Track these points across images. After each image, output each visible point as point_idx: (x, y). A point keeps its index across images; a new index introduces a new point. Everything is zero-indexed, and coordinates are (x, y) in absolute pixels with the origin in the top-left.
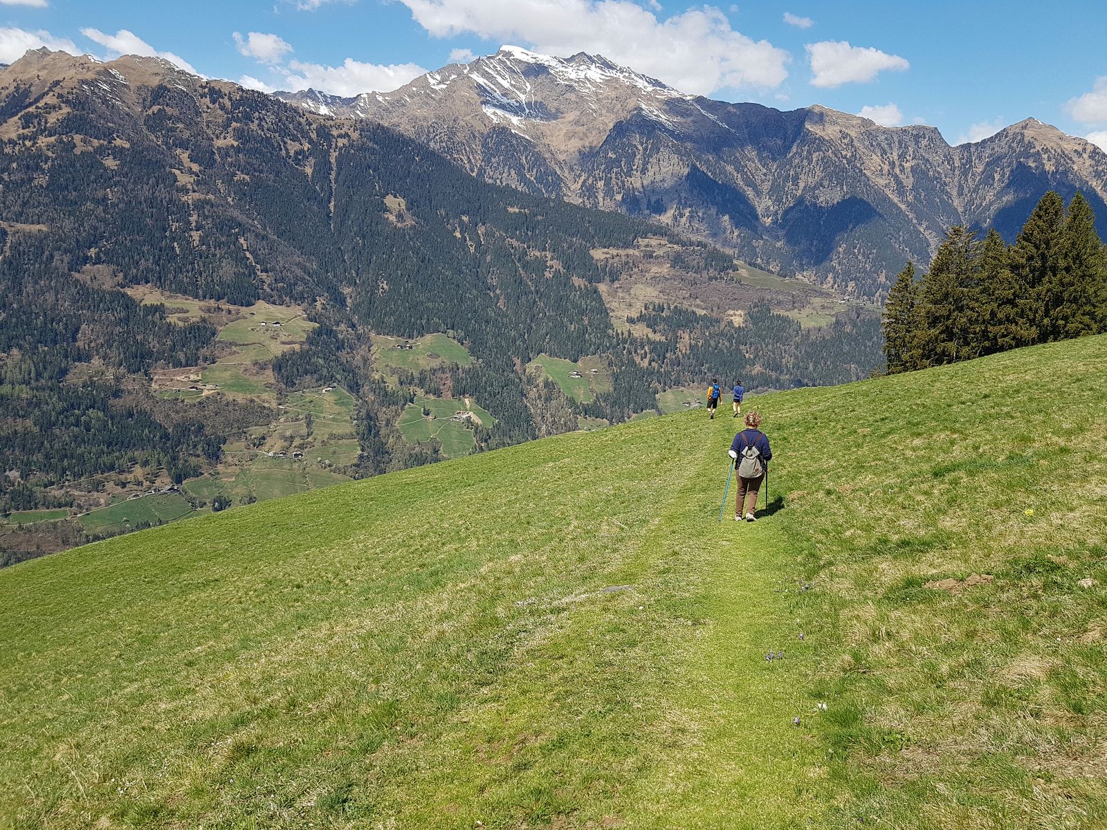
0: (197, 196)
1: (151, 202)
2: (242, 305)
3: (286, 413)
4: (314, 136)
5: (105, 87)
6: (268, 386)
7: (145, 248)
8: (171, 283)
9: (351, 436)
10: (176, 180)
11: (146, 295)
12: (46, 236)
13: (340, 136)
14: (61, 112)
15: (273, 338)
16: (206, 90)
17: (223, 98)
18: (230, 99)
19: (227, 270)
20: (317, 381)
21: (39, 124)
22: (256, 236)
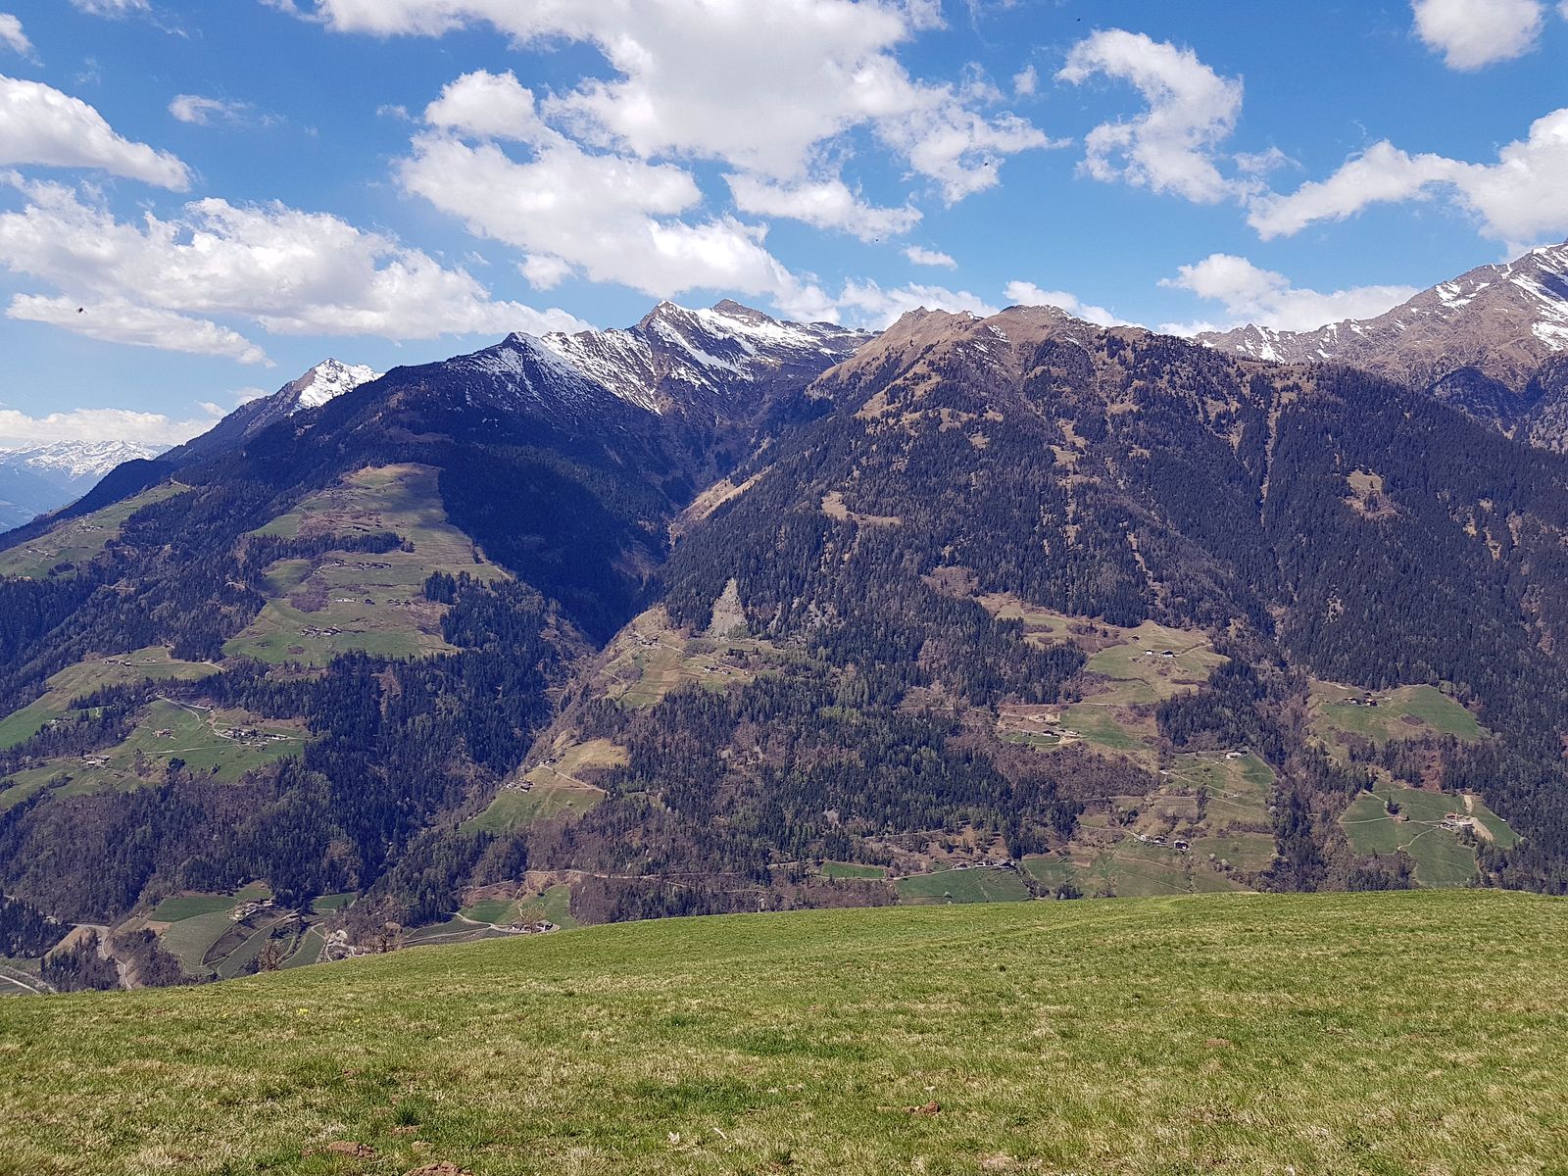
0: (1078, 478)
1: (1021, 488)
2: (1123, 626)
3: (1170, 781)
4: (1246, 391)
5: (983, 348)
6: (1149, 740)
7: (1008, 547)
8: (1035, 592)
9: (1264, 829)
10: (1054, 460)
11: (1004, 607)
12: (898, 532)
13: (1285, 389)
14: (930, 382)
15: (1162, 673)
16: (1104, 341)
17: (1124, 349)
18: (1134, 350)
19: (1108, 577)
20: (1220, 740)
21: (905, 398)
22: (1152, 531)
